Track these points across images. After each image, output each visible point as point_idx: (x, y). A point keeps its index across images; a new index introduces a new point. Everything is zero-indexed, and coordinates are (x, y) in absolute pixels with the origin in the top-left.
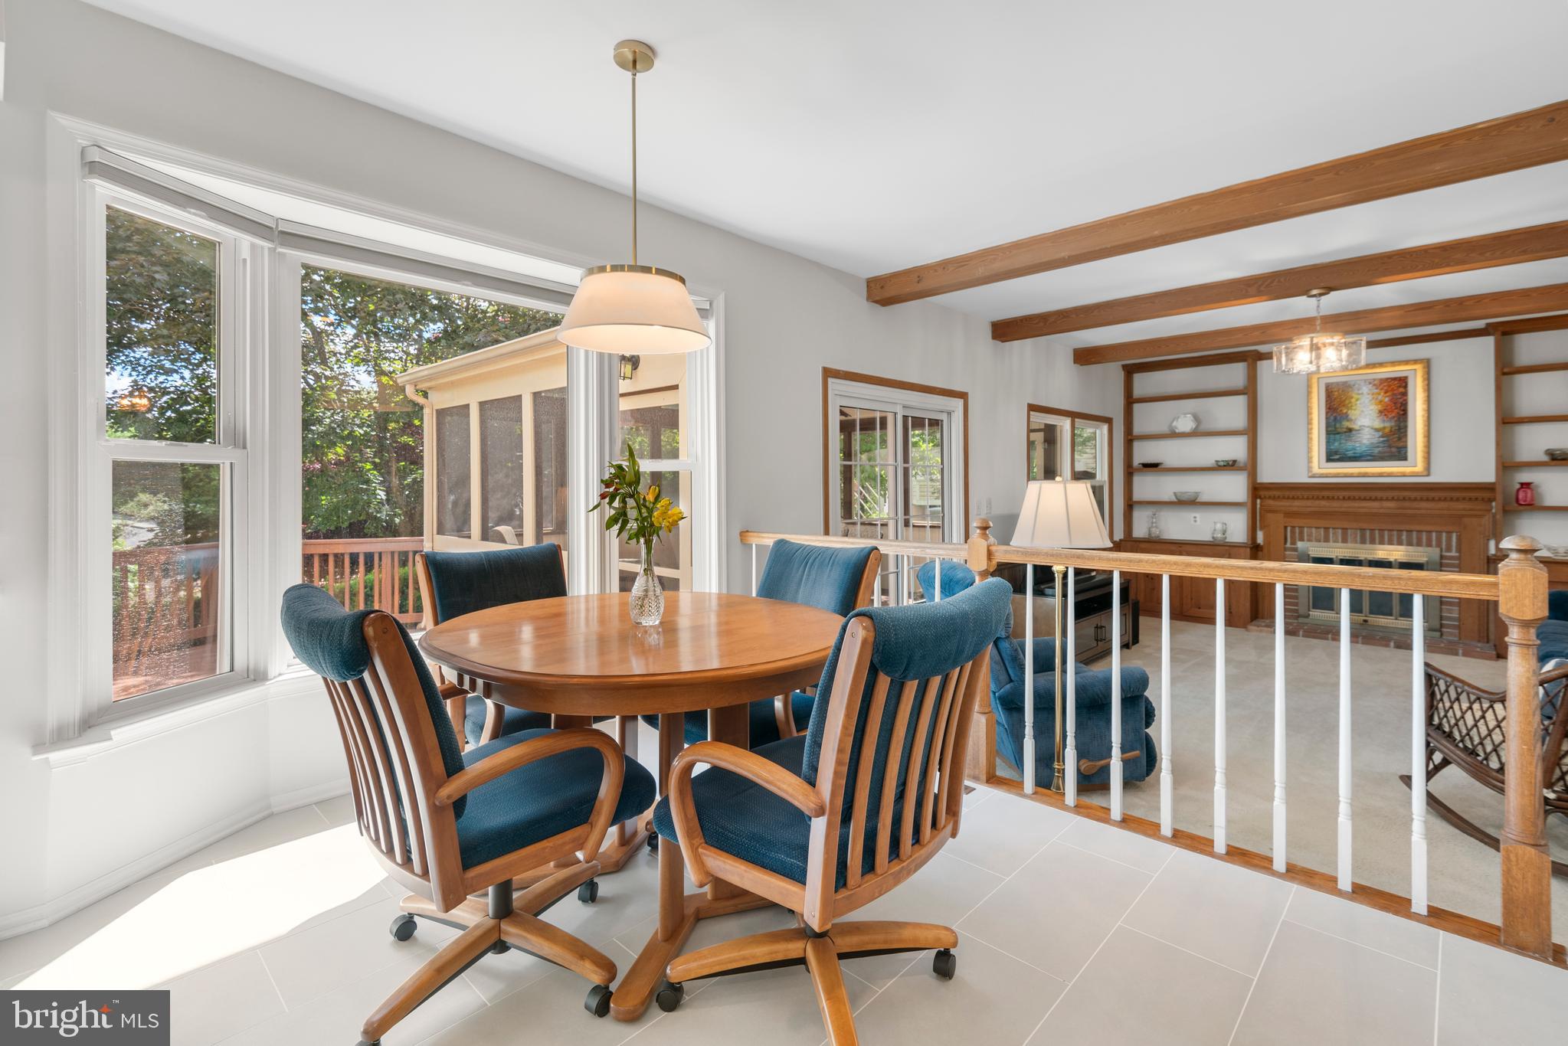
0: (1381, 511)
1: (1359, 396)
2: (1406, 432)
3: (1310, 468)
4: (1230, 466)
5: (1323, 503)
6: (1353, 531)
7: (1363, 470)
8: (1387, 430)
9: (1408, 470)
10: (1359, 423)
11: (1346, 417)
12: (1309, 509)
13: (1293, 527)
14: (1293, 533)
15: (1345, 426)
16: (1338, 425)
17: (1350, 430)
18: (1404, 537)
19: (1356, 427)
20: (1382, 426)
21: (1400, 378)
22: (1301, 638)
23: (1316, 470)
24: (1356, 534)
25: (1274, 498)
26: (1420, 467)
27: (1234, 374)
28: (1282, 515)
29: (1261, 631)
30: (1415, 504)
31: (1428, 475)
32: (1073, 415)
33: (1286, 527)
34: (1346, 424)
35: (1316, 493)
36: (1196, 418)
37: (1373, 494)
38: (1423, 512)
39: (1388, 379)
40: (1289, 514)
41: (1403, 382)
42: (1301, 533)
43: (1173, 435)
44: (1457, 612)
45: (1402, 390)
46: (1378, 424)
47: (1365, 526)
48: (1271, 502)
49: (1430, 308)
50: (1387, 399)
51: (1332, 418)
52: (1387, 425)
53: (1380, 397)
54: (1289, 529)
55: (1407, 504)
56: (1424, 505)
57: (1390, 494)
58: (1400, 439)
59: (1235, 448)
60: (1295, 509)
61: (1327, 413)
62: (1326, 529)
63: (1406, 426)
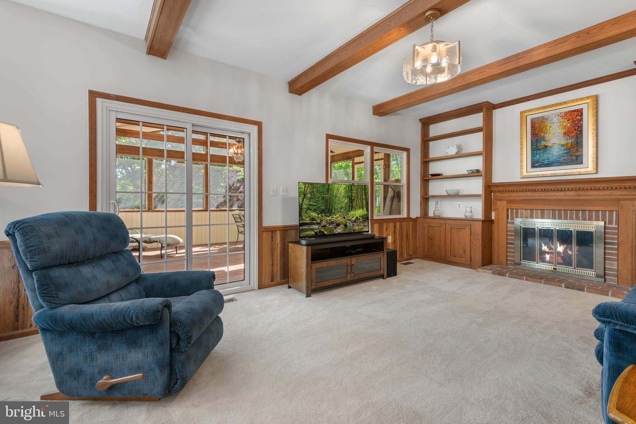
0: (565, 198)
1: (552, 125)
2: (582, 145)
3: (522, 172)
4: (475, 173)
5: (529, 194)
6: (547, 211)
7: (553, 172)
8: (569, 145)
9: (582, 170)
10: (552, 142)
11: (543, 139)
12: (521, 198)
13: (513, 210)
14: (512, 213)
15: (543, 145)
16: (538, 145)
17: (546, 147)
18: (580, 215)
19: (550, 145)
20: (566, 142)
21: (578, 110)
23: (525, 173)
24: (550, 213)
25: (500, 192)
26: (591, 167)
27: (477, 120)
28: (506, 202)
29: (485, 272)
30: (588, 193)
31: (597, 173)
32: (372, 145)
33: (508, 210)
34: (543, 143)
35: (525, 188)
36: (459, 147)
37: (560, 187)
38: (592, 197)
39: (569, 111)
40: (510, 202)
41: (580, 112)
42: (517, 213)
43: (447, 158)
45: (579, 117)
46: (563, 142)
47: (555, 208)
48: (499, 194)
50: (569, 125)
51: (535, 140)
52: (569, 141)
53: (564, 124)
54: (510, 210)
55: (582, 193)
56: (593, 193)
57: (571, 186)
58: (577, 150)
59: (477, 163)
60: (513, 198)
61: (532, 137)
62: (532, 210)
63: (582, 142)
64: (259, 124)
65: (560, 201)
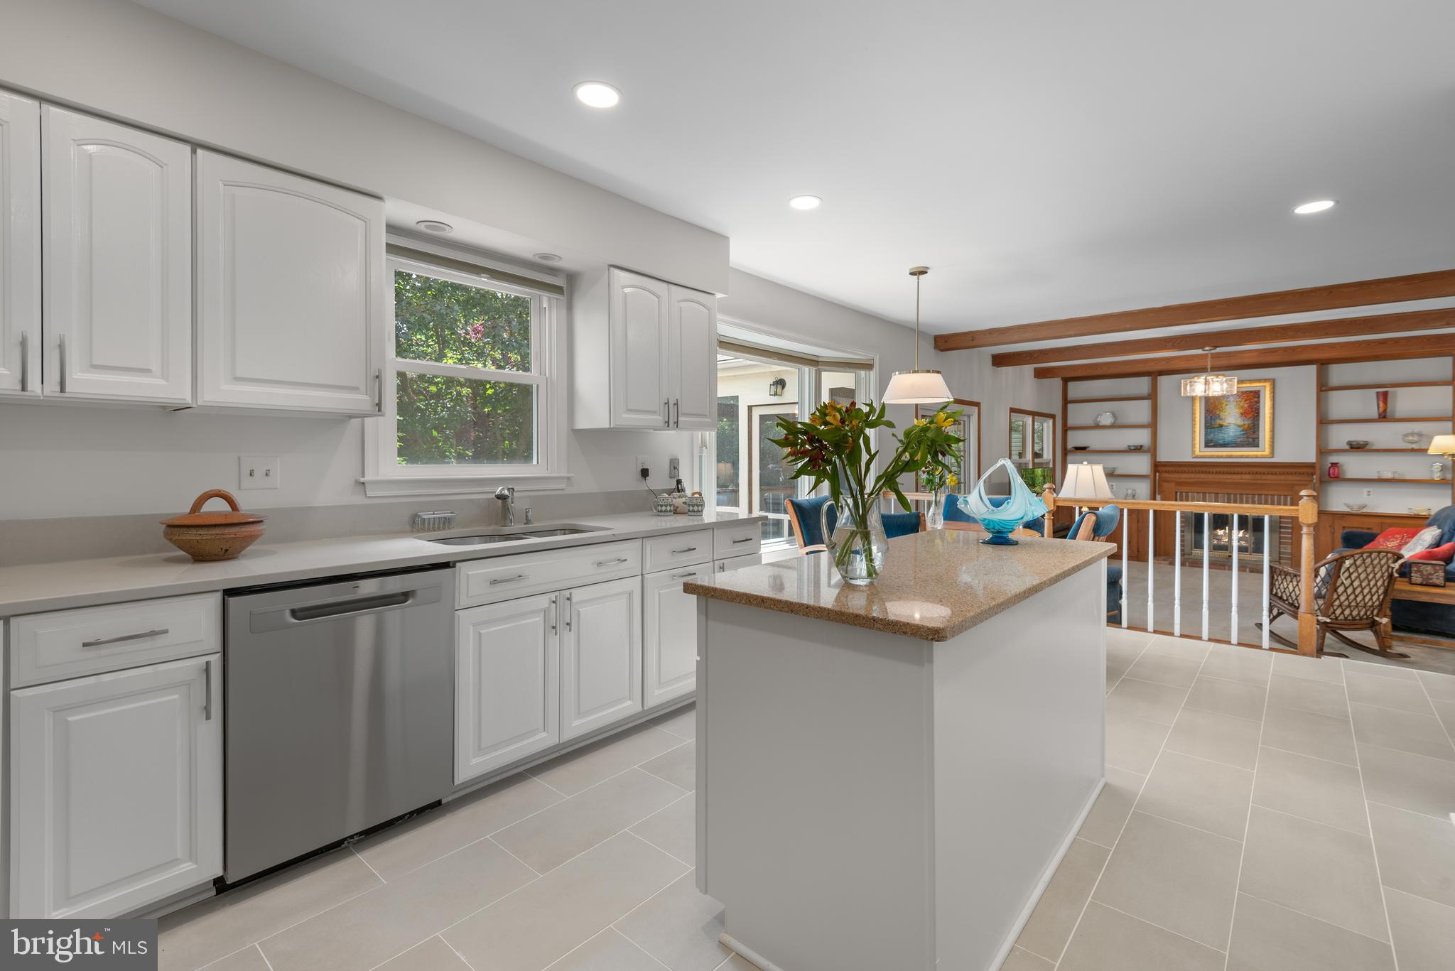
0: (1241, 481)
1: (1228, 405)
2: (1258, 428)
3: (1193, 452)
4: (1138, 449)
5: (1202, 476)
6: (1222, 494)
7: (1229, 453)
8: (1246, 427)
9: (1260, 453)
10: (1227, 422)
11: (1219, 417)
12: (1193, 480)
13: (1181, 493)
14: (1181, 496)
15: (1218, 424)
16: (1213, 423)
17: (1221, 426)
18: (1256, 499)
19: (1225, 424)
20: (1242, 423)
21: (1255, 391)
22: (1188, 567)
23: (1197, 453)
24: (1224, 497)
25: (1168, 472)
26: (1267, 452)
27: (1142, 385)
28: (1174, 484)
29: (1160, 563)
30: (1264, 477)
31: (1272, 457)
32: (1034, 414)
33: (1176, 492)
34: (1219, 422)
35: (1198, 469)
36: (1114, 415)
37: (1237, 470)
38: (1268, 482)
39: (1247, 392)
40: (1178, 484)
41: (1256, 394)
42: (1187, 496)
43: (1098, 427)
44: (1290, 549)
45: (1256, 399)
46: (1240, 422)
47: (1230, 491)
48: (1166, 475)
50: (1246, 406)
51: (1209, 417)
52: (1246, 422)
53: (1241, 404)
54: (1178, 493)
55: (1258, 477)
56: (1270, 477)
57: (1247, 469)
58: (1254, 432)
59: (1142, 437)
60: (1183, 480)
61: (1206, 414)
62: (1204, 493)
63: (1258, 424)
64: (977, 404)
65: (1236, 485)
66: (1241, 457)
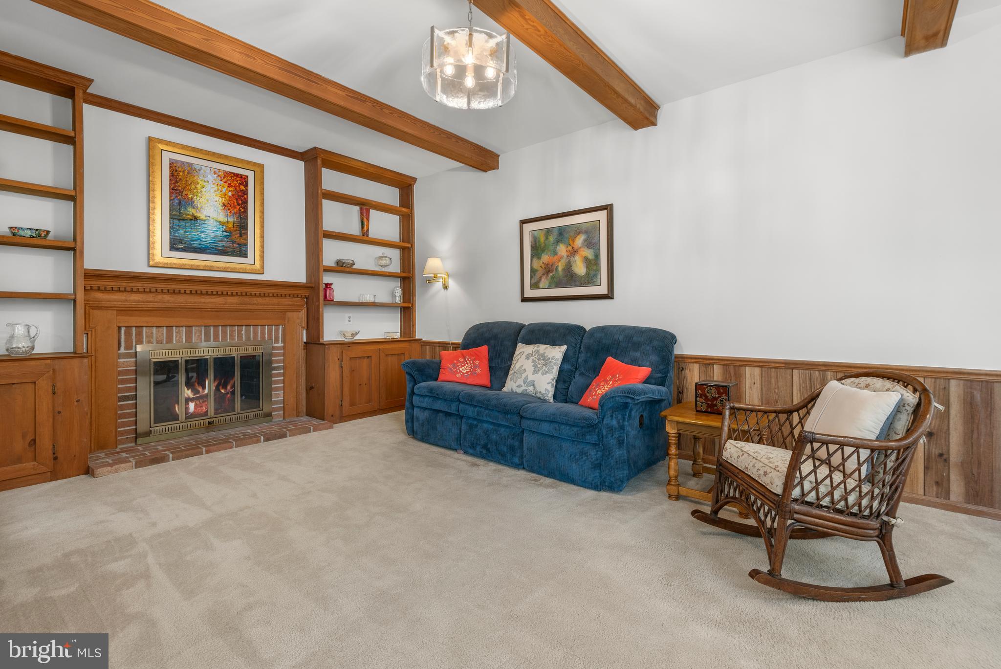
0: (226, 307)
1: (205, 184)
2: (245, 230)
3: (151, 256)
5: (167, 297)
6: (197, 328)
7: (208, 264)
8: (230, 225)
9: (247, 266)
10: (205, 213)
11: (191, 203)
12: (151, 305)
13: (128, 328)
14: (128, 334)
15: (191, 213)
16: (183, 211)
17: (196, 218)
18: (244, 332)
19: (202, 217)
20: (225, 219)
21: (241, 175)
22: (171, 462)
23: (158, 258)
24: (201, 331)
25: (104, 290)
26: (257, 265)
27: (54, 109)
28: (115, 312)
30: (255, 300)
31: (263, 273)
33: (120, 328)
34: (191, 211)
39: (231, 173)
40: (124, 311)
41: (243, 180)
42: (139, 335)
45: (242, 188)
46: (222, 217)
47: (209, 322)
48: (99, 295)
49: (363, 101)
50: (230, 194)
51: (177, 201)
52: (231, 219)
53: (224, 190)
54: (123, 329)
55: (247, 300)
56: (260, 300)
57: (234, 289)
58: (241, 236)
60: (134, 304)
61: (170, 193)
62: (169, 327)
63: (246, 225)
65: (218, 311)
66: (225, 270)
